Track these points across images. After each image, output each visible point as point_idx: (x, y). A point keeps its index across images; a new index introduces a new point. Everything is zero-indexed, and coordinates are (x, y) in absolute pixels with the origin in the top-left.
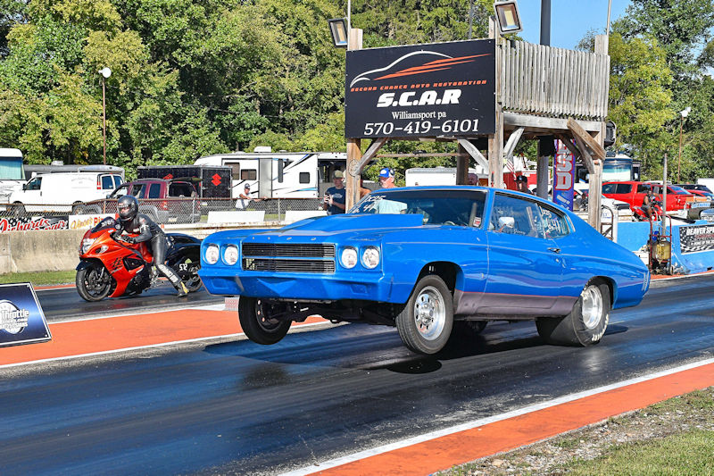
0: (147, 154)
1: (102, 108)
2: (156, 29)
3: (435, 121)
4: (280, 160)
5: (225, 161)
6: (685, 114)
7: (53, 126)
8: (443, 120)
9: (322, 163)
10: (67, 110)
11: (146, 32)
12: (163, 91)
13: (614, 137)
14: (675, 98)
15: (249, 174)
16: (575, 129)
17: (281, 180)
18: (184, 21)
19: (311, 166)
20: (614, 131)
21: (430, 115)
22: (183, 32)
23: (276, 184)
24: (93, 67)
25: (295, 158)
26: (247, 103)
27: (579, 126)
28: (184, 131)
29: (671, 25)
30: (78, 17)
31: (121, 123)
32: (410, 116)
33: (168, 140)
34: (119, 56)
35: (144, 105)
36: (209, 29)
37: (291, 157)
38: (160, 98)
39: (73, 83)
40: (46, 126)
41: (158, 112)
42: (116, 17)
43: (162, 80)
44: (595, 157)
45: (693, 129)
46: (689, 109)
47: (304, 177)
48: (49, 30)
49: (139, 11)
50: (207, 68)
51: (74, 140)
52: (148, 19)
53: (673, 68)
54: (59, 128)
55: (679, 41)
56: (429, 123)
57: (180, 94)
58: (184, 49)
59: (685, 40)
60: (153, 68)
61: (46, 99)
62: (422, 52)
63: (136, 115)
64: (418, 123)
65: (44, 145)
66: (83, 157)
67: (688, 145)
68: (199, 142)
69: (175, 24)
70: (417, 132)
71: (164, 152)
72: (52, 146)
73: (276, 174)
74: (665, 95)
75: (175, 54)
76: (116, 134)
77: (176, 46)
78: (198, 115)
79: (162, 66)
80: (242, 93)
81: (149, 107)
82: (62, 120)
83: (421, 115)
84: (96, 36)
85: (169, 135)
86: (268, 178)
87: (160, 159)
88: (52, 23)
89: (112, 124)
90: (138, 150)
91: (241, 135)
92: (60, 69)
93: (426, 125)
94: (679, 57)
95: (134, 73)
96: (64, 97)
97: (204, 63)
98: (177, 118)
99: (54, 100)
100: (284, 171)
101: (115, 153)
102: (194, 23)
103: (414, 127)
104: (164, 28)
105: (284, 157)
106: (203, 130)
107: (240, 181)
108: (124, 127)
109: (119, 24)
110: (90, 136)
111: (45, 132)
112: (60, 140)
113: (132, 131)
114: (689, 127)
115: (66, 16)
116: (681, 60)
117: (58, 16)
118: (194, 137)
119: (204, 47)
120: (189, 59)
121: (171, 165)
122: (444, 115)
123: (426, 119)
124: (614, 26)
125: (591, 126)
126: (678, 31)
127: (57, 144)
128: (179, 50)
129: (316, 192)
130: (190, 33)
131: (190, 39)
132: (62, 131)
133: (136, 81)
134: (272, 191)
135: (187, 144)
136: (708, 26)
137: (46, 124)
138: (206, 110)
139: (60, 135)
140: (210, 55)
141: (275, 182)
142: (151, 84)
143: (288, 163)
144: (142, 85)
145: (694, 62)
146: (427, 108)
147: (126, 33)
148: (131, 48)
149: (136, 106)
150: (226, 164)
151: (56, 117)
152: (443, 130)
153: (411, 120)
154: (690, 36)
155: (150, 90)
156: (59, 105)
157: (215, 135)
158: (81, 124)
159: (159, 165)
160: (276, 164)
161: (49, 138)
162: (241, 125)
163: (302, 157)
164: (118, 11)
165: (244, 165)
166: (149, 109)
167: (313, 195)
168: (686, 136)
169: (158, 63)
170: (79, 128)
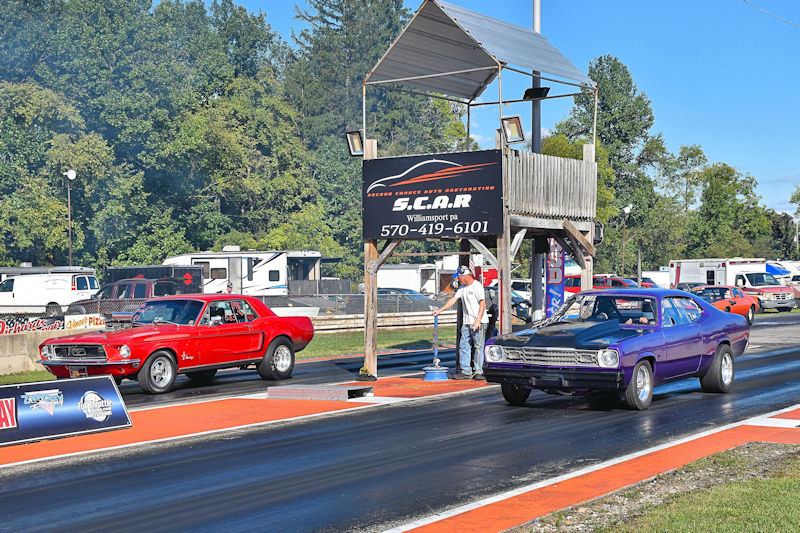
0: (112, 255)
1: (68, 210)
2: (120, 132)
3: (447, 223)
4: (250, 259)
5: (194, 261)
6: (627, 210)
7: (17, 228)
8: (455, 222)
9: (291, 261)
10: (31, 212)
11: (110, 134)
12: (129, 192)
14: (617, 196)
15: (219, 273)
16: (570, 229)
17: (250, 278)
18: (149, 124)
19: (281, 264)
21: (443, 218)
22: (147, 134)
23: (246, 282)
24: (58, 170)
25: (265, 256)
26: (210, 204)
28: (149, 232)
29: (612, 126)
30: (41, 120)
31: (86, 224)
32: (423, 219)
33: (134, 240)
34: (84, 158)
35: (109, 206)
36: (173, 132)
37: (260, 256)
38: (126, 199)
39: (37, 186)
40: (10, 228)
41: (123, 213)
42: (79, 119)
43: (127, 182)
45: (634, 225)
46: (631, 206)
47: (274, 275)
48: (11, 133)
49: (102, 114)
50: (171, 170)
51: (39, 241)
52: (112, 122)
53: (615, 167)
54: (23, 230)
55: (620, 142)
56: (442, 225)
57: (146, 195)
58: (148, 151)
59: (625, 141)
60: (118, 169)
61: (9, 201)
62: (434, 161)
63: (101, 216)
64: (432, 225)
65: (8, 248)
66: (48, 259)
67: (630, 240)
68: (165, 242)
69: (140, 127)
70: (431, 233)
71: (129, 252)
72: (16, 247)
73: (245, 273)
74: (608, 193)
75: (139, 156)
76: (81, 236)
77: (140, 148)
78: (162, 216)
79: (127, 168)
80: (205, 193)
81: (115, 208)
82: (26, 222)
83: (434, 218)
84: (59, 139)
85: (134, 235)
86: (237, 277)
87: (126, 259)
88: (14, 126)
89: (77, 225)
90: (103, 251)
91: (205, 235)
92: (24, 171)
93: (439, 227)
94: (620, 157)
95: (100, 175)
96: (28, 199)
97: (168, 164)
98: (142, 219)
99: (18, 202)
100: (254, 269)
101: (79, 254)
102: (159, 126)
103: (428, 228)
104: (128, 131)
105: (254, 256)
106: (168, 231)
107: (210, 279)
108: (89, 228)
109: (83, 126)
110: (55, 237)
111: (9, 234)
112: (25, 242)
113: (98, 233)
114: (631, 222)
115: (29, 119)
116: (622, 160)
117: (20, 119)
118: (159, 237)
119: (169, 149)
120: (154, 161)
121: (136, 265)
122: (455, 217)
123: (439, 222)
124: (558, 127)
125: (584, 226)
126: (619, 132)
127: (21, 245)
128: (144, 152)
129: (285, 290)
130: (155, 135)
131: (155, 142)
132: (26, 233)
133: (102, 183)
134: (242, 288)
135: (153, 244)
136: (646, 127)
137: (9, 226)
138: (170, 210)
139: (24, 237)
140: (174, 156)
141: (245, 281)
142: (117, 185)
143: (257, 261)
144: (107, 187)
145: (634, 161)
146: (439, 211)
147: (91, 136)
148: (96, 150)
149: (101, 208)
150: (195, 263)
151: (20, 219)
152: (455, 231)
153: (425, 222)
154: (630, 137)
155: (116, 192)
156: (23, 207)
157: (181, 235)
158: (45, 225)
159: (125, 265)
160: (245, 262)
161: (12, 240)
162: (204, 224)
163: (271, 255)
164: (80, 114)
165: (214, 264)
166: (114, 211)
167: (283, 292)
168: (628, 231)
169: (123, 165)
170: (44, 230)
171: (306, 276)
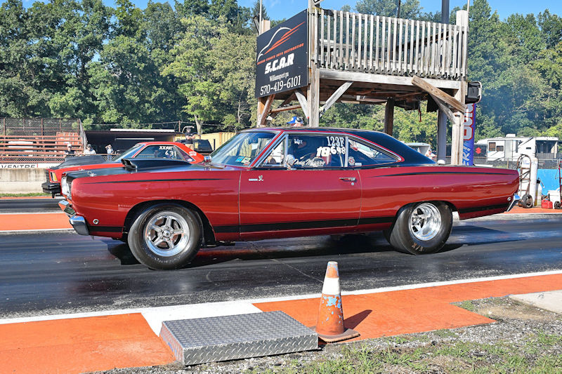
4: (517, 141)
5: (489, 142)
8: (287, 79)
9: (538, 143)
13: (480, 94)
15: (500, 148)
16: (421, 85)
17: (517, 152)
19: (532, 144)
20: (480, 89)
21: (283, 76)
25: (525, 140)
27: (426, 83)
32: (276, 78)
37: (522, 139)
40: (411, 126)
44: (453, 110)
51: (423, 133)
56: (283, 82)
62: (281, 29)
64: (279, 83)
72: (413, 135)
73: (514, 149)
86: (510, 151)
100: (519, 146)
103: (277, 86)
105: (519, 139)
107: (496, 151)
111: (411, 129)
122: (287, 74)
123: (281, 79)
125: (448, 84)
134: (512, 157)
139: (416, 130)
141: (514, 152)
143: (521, 142)
146: (282, 71)
153: (276, 81)
160: (515, 142)
163: (528, 139)
165: (498, 144)
170: (426, 126)
171: (550, 151)
